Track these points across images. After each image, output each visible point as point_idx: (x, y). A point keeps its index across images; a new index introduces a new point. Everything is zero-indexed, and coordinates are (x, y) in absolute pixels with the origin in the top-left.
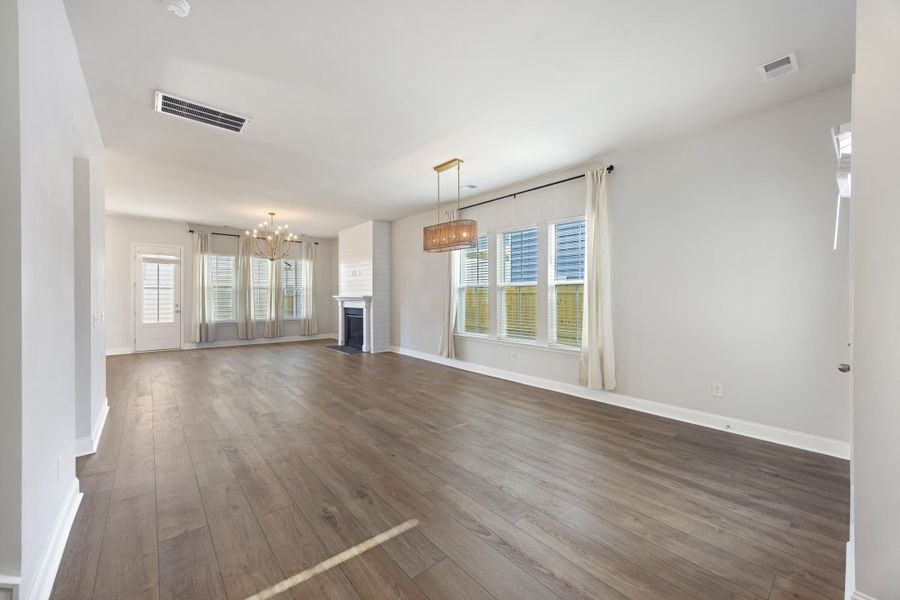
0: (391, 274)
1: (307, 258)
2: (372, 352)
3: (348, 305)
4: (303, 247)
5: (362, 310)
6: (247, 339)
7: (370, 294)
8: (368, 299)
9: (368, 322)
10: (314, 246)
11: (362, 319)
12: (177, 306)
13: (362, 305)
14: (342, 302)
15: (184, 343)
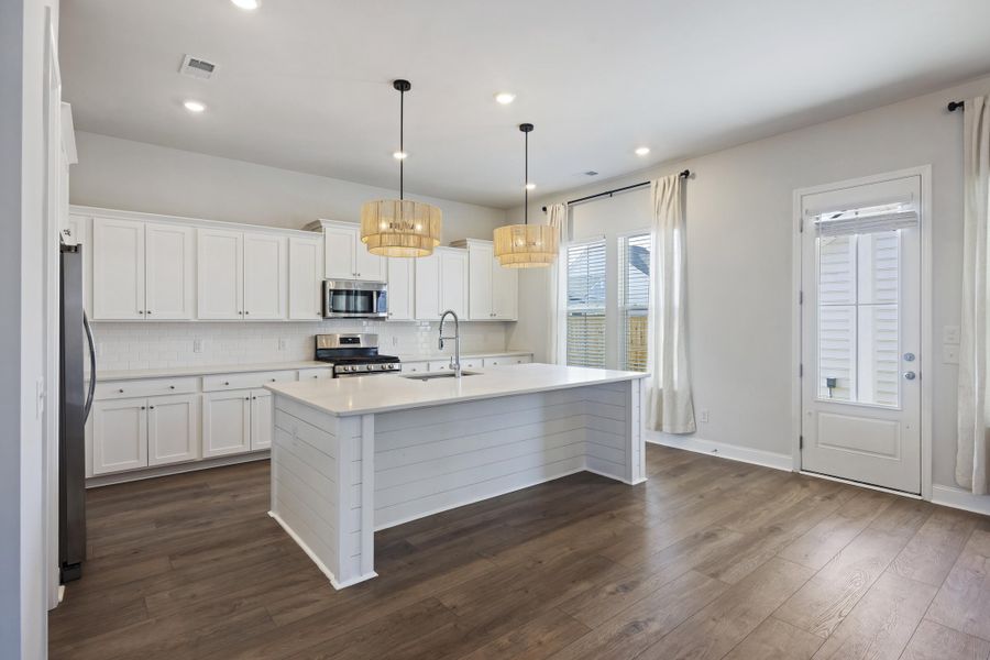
12: (910, 357)
15: (934, 481)
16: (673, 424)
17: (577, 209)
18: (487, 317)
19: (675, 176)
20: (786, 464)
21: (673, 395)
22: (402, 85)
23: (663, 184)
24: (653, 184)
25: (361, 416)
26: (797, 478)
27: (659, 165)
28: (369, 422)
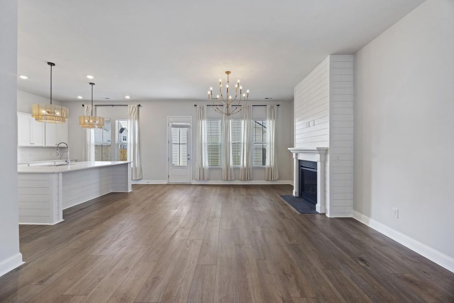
0: (356, 121)
1: (271, 118)
2: (328, 215)
3: (302, 157)
4: (268, 109)
5: (315, 163)
6: (227, 180)
7: (326, 145)
8: (323, 152)
9: (324, 179)
10: (276, 107)
11: (316, 173)
12: (189, 155)
13: (316, 158)
14: (297, 154)
15: (192, 180)
16: (136, 177)
17: (98, 108)
18: (54, 145)
19: (136, 105)
20: (165, 182)
21: (136, 169)
22: (52, 64)
23: (132, 108)
24: (129, 106)
25: (58, 173)
26: (167, 185)
27: (131, 101)
28: (61, 175)
